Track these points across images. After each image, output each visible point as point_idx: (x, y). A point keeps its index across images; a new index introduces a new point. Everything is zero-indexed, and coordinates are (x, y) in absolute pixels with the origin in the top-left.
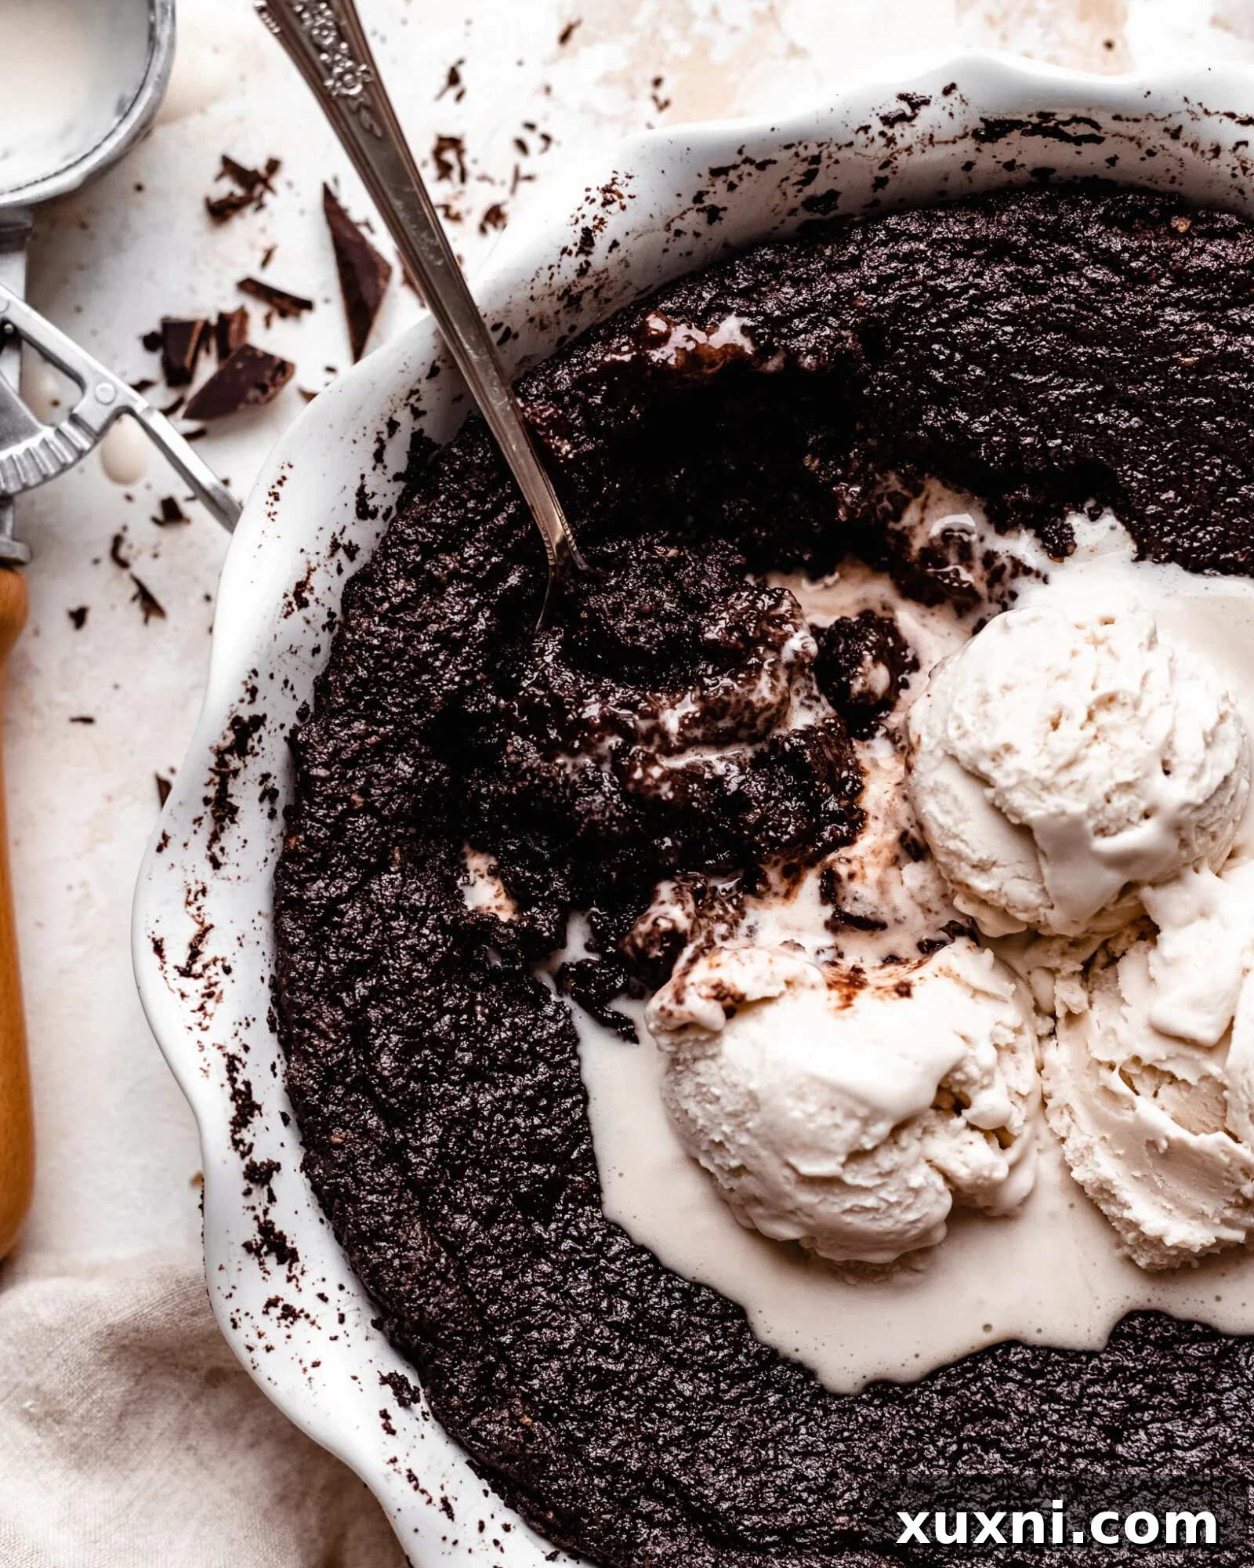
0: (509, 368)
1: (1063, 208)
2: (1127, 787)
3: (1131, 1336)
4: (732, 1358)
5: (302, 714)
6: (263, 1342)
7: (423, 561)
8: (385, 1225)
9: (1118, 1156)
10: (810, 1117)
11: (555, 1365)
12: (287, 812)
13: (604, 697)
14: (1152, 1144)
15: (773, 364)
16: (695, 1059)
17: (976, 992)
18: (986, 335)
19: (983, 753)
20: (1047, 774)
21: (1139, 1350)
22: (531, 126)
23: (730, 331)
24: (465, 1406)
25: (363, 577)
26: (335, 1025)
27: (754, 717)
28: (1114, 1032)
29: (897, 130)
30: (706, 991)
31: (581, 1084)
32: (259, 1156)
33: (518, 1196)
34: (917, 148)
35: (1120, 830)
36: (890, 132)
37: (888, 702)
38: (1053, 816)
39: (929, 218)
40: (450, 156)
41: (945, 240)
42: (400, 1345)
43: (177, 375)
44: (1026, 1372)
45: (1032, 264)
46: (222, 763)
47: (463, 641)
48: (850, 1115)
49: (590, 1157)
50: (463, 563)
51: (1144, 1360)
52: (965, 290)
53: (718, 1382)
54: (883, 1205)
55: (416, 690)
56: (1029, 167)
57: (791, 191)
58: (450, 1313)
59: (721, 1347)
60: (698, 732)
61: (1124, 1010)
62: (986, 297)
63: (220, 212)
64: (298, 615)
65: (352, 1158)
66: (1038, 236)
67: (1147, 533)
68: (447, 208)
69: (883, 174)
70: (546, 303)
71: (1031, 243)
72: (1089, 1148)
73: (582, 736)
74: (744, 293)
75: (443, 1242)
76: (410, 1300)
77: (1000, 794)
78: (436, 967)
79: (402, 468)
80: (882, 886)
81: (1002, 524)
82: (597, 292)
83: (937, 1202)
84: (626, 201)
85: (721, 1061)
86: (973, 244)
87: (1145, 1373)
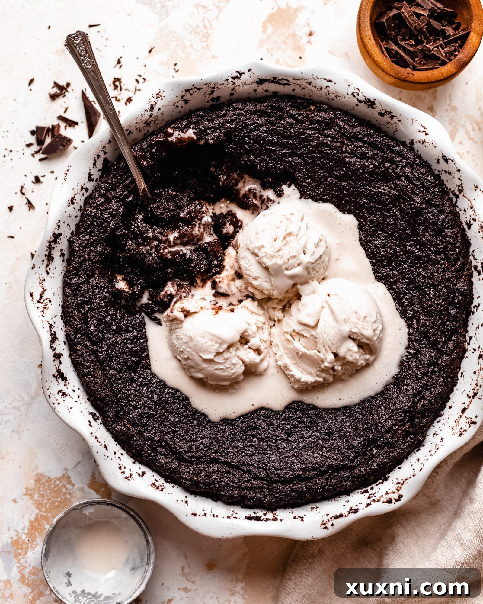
0: (130, 141)
1: (280, 102)
2: (294, 257)
3: (294, 408)
4: (185, 411)
5: (72, 234)
6: (57, 402)
7: (106, 193)
8: (91, 371)
9: (289, 357)
10: (206, 343)
11: (136, 411)
12: (68, 260)
13: (154, 231)
14: (298, 353)
15: (202, 142)
16: (176, 329)
17: (252, 312)
18: (260, 136)
19: (256, 247)
20: (273, 253)
21: (296, 412)
22: (140, 76)
23: (190, 133)
24: (112, 421)
25: (90, 197)
26: (79, 317)
27: (194, 238)
28: (289, 324)
29: (236, 80)
30: (179, 310)
31: (146, 336)
32: (57, 351)
33: (128, 366)
34: (241, 86)
35: (292, 269)
36: (234, 81)
37: (233, 236)
38: (274, 264)
39: (245, 104)
40: (117, 83)
41: (249, 110)
42: (94, 405)
43: (40, 142)
44: (265, 417)
45: (272, 117)
46: (50, 245)
47: (116, 215)
48: (216, 342)
49: (148, 356)
50: (117, 194)
51: (297, 415)
52: (254, 124)
53: (181, 418)
54: (225, 368)
55: (103, 227)
56: (272, 91)
57: (207, 96)
58: (108, 395)
59: (182, 408)
60: (179, 241)
61: (292, 318)
62: (259, 126)
63: (53, 97)
64: (72, 206)
65: (83, 353)
66: (274, 110)
67: (303, 191)
68: (116, 98)
69: (232, 92)
70: (141, 124)
71: (271, 112)
72: (282, 355)
73: (147, 241)
74: (195, 123)
75: (107, 377)
76: (97, 392)
77: (260, 258)
78: (107, 303)
79: (101, 168)
80: (228, 285)
81: (265, 187)
82: (155, 122)
83: (240, 368)
84: (163, 97)
85: (183, 329)
86: (257, 111)
87: (297, 418)
